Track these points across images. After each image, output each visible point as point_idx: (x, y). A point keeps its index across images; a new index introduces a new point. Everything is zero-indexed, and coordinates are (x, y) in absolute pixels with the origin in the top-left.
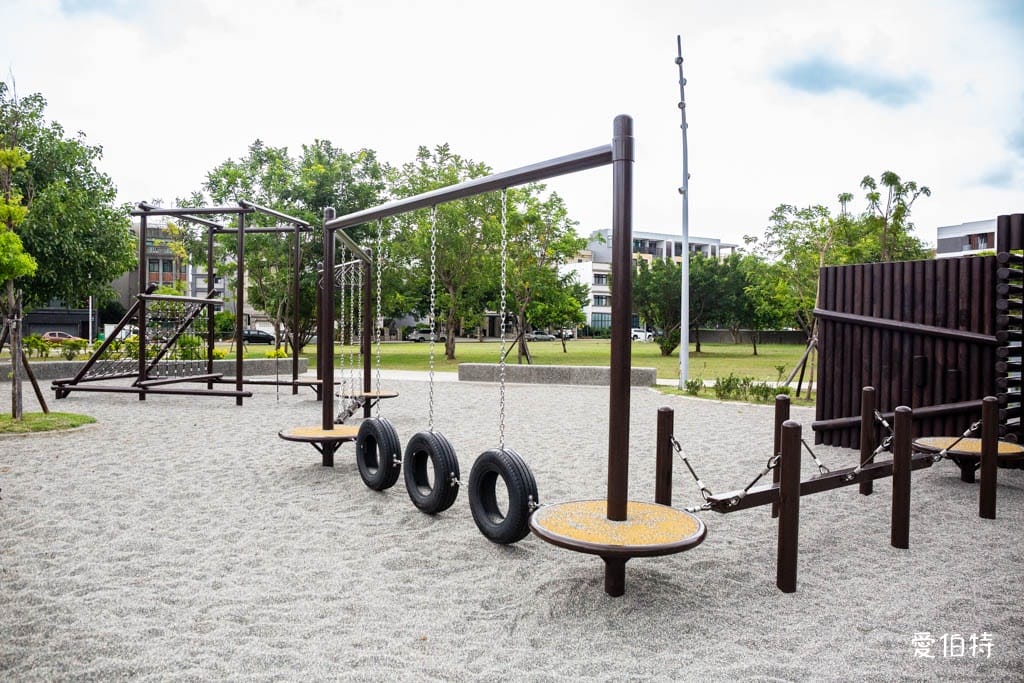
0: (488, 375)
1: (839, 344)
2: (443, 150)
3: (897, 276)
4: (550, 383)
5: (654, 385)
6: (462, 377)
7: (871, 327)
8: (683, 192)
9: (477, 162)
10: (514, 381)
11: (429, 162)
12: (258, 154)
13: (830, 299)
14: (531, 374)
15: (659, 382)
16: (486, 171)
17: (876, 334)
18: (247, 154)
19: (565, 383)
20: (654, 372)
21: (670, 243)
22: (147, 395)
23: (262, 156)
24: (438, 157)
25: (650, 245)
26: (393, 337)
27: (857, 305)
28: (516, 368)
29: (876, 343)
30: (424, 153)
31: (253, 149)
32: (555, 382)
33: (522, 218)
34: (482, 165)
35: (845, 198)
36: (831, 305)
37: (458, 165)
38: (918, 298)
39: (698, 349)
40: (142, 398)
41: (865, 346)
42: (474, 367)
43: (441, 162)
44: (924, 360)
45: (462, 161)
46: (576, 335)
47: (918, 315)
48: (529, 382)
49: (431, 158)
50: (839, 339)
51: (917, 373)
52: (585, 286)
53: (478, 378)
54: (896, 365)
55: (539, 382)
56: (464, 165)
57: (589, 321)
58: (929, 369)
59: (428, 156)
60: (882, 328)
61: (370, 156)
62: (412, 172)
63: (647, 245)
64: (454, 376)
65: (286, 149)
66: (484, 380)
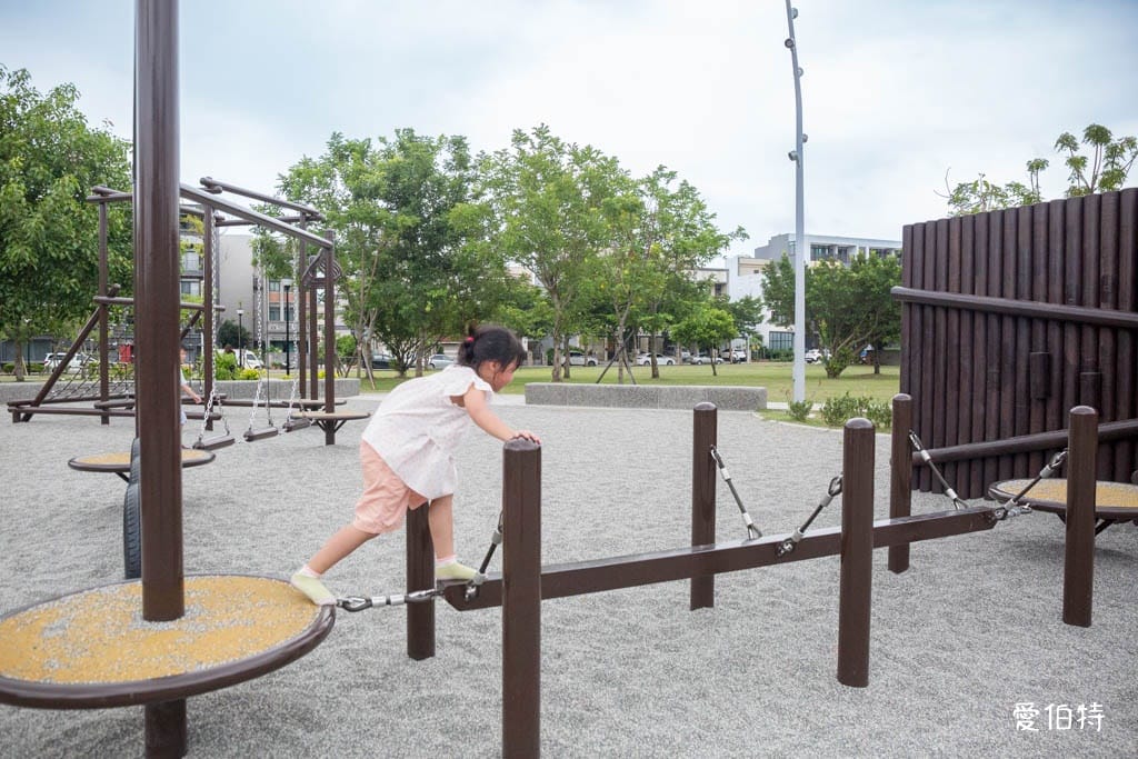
0: (559, 398)
1: (930, 340)
2: (541, 132)
3: (1010, 232)
4: (633, 406)
5: (762, 409)
6: (530, 400)
7: (973, 311)
8: (796, 157)
9: (581, 147)
10: (590, 404)
11: (526, 147)
12: (338, 149)
13: (918, 272)
14: (610, 396)
15: (770, 405)
16: (594, 155)
17: (979, 320)
18: (327, 152)
19: (652, 407)
20: (763, 392)
21: (864, 249)
22: (111, 418)
23: (342, 152)
24: (537, 141)
25: (840, 251)
26: (537, 361)
27: (954, 278)
28: (593, 389)
29: (980, 334)
30: (519, 138)
31: (332, 145)
32: (640, 405)
33: (618, 206)
34: (589, 148)
35: (1037, 166)
36: (918, 281)
37: (558, 149)
38: (1041, 261)
39: (877, 372)
40: (105, 421)
41: (965, 341)
42: (543, 387)
43: (540, 148)
44: (1048, 359)
45: (563, 145)
46: (749, 358)
47: (1040, 290)
48: (608, 406)
49: (529, 143)
50: (929, 332)
51: (1037, 378)
52: (758, 300)
53: (549, 402)
54: (1007, 368)
55: (619, 406)
56: (567, 149)
57: (766, 342)
58: (1056, 373)
59: (526, 140)
60: (987, 312)
61: (459, 143)
62: (506, 159)
63: (836, 252)
64: (520, 399)
65: (369, 140)
66: (555, 404)
